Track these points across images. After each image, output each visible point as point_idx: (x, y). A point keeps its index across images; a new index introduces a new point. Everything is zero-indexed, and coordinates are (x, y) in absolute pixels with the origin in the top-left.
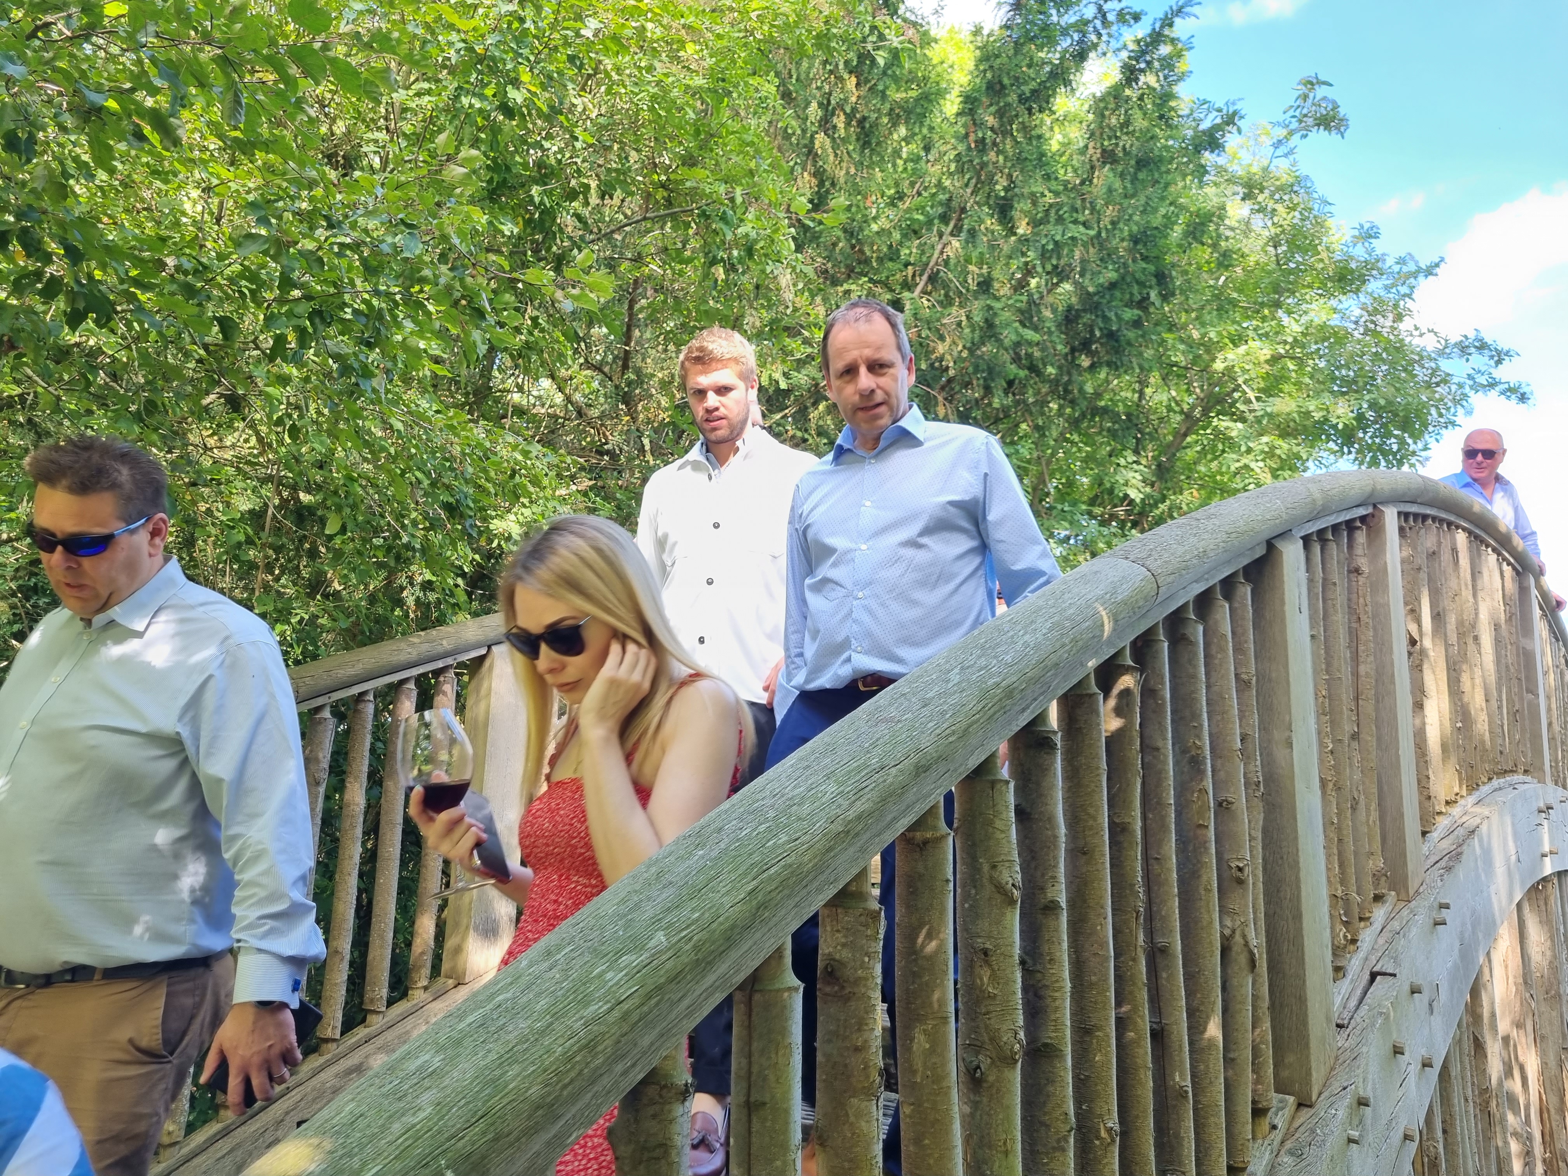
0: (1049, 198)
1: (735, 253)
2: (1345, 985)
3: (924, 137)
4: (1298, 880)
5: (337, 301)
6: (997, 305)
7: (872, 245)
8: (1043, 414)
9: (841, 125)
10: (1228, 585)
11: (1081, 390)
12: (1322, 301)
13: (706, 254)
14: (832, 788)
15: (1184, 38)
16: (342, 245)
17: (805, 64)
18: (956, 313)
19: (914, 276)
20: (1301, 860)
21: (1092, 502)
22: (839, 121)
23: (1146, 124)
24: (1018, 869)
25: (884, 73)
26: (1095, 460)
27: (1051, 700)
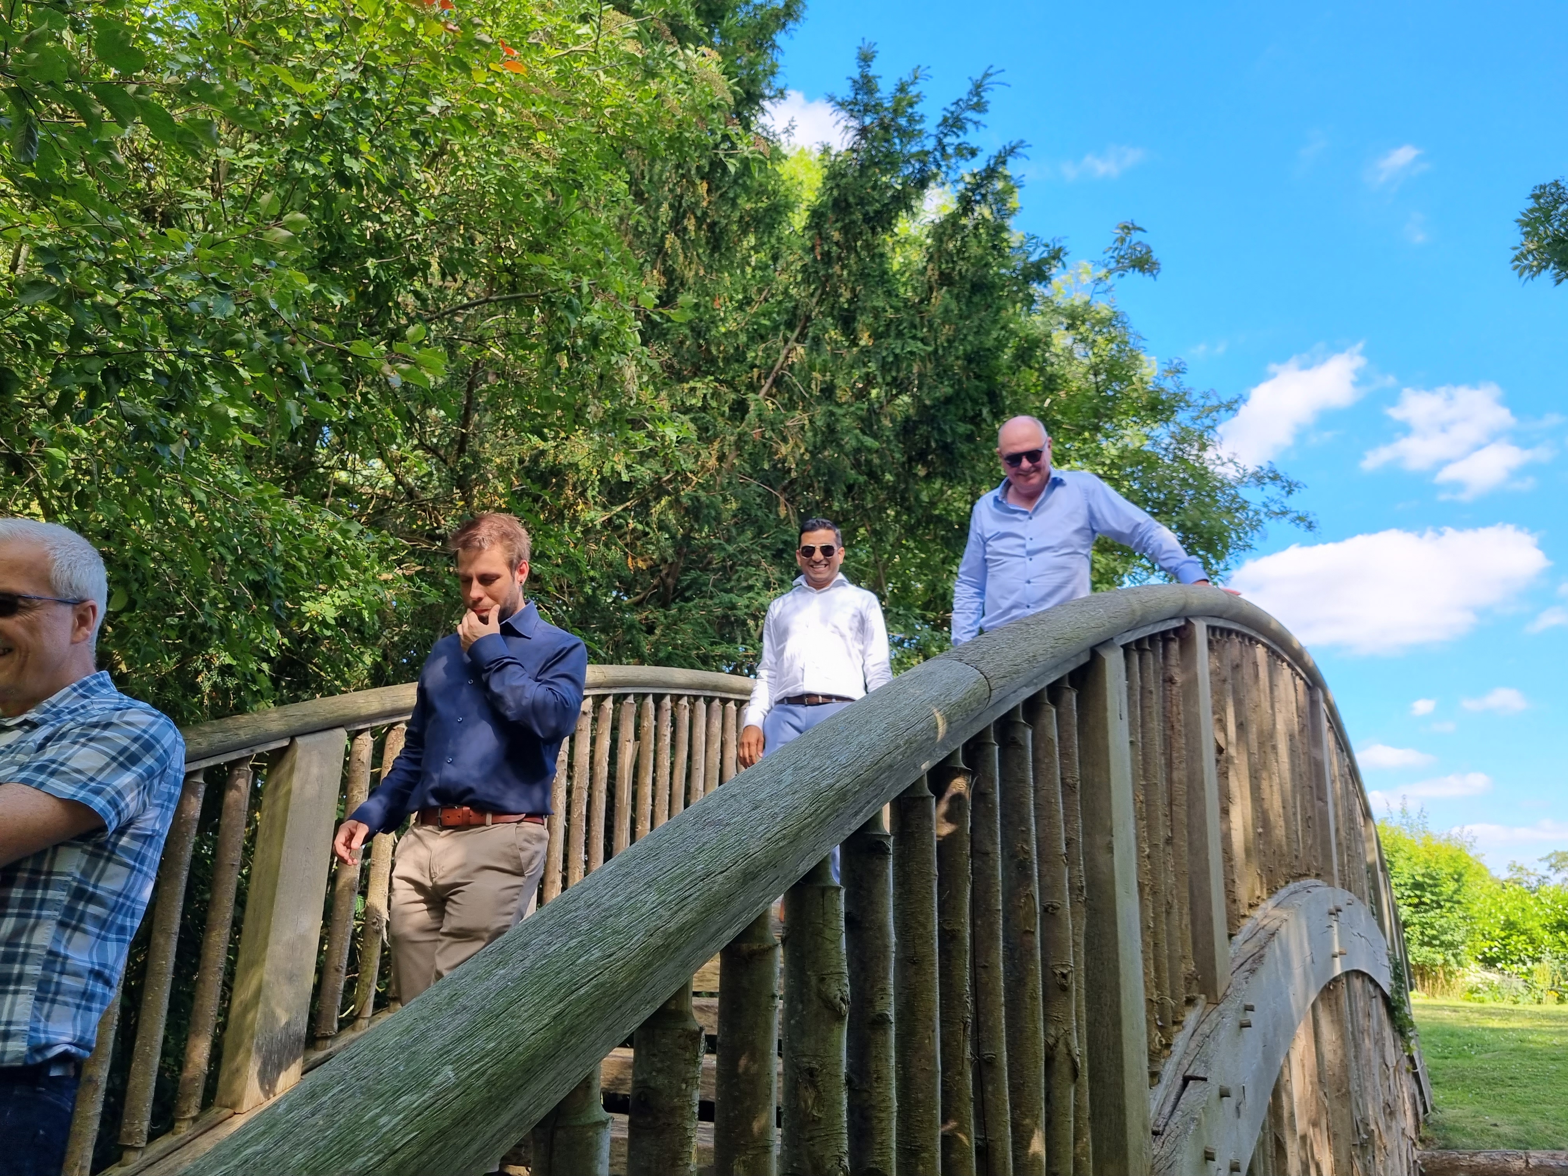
0: (890, 314)
1: (580, 342)
2: (1160, 1091)
3: (773, 247)
4: (1117, 985)
5: (136, 360)
6: (839, 411)
7: (719, 345)
8: (880, 519)
9: (691, 228)
10: (1054, 691)
11: (917, 498)
12: (1136, 428)
13: (550, 341)
14: (653, 897)
15: (1016, 176)
16: (145, 301)
17: (658, 167)
18: (799, 417)
19: (759, 378)
20: (1121, 966)
21: (926, 607)
22: (690, 224)
23: (980, 251)
24: (847, 981)
25: (735, 182)
26: (929, 567)
27: (883, 803)
